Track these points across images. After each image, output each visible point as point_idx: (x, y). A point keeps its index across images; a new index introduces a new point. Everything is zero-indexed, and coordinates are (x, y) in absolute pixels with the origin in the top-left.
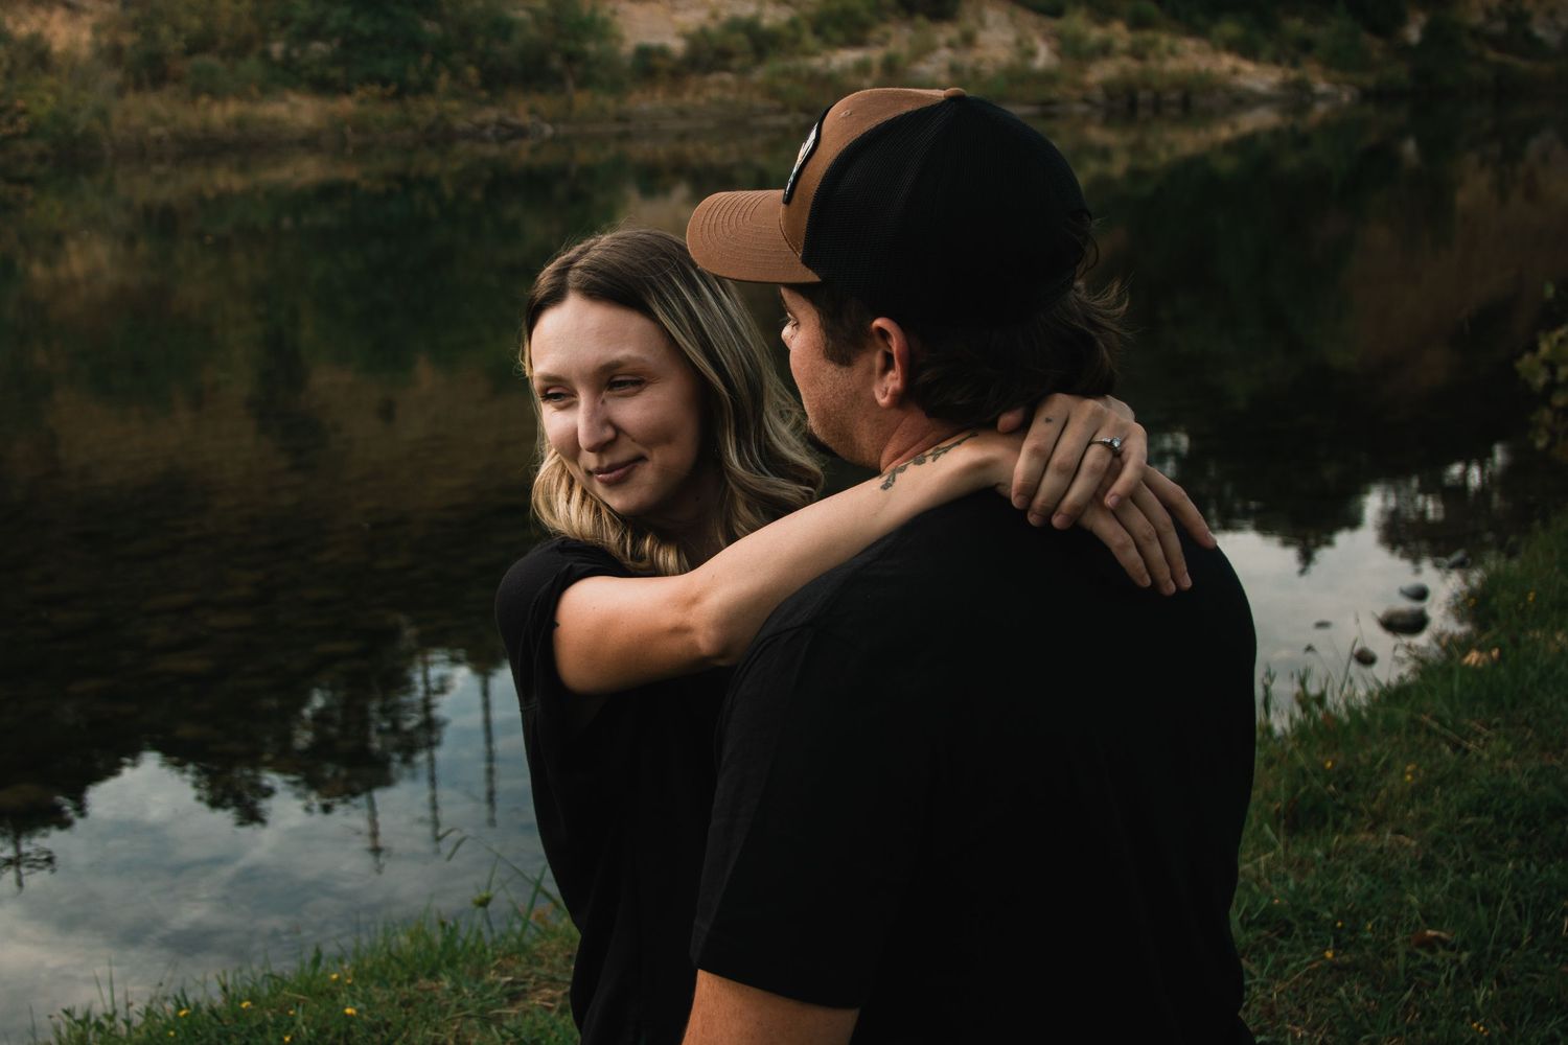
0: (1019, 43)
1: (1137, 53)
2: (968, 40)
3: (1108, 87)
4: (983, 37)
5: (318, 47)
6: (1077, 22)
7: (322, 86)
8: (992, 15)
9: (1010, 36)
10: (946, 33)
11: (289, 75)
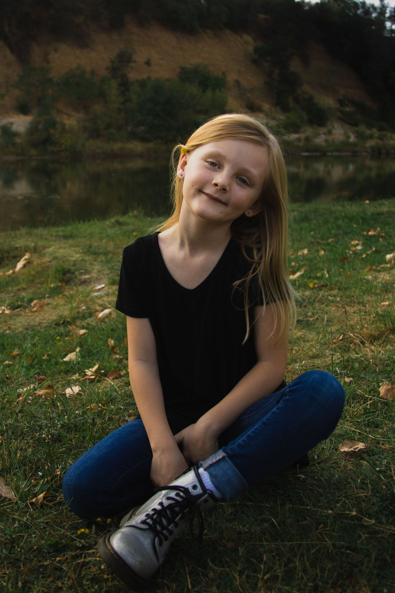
0: (345, 134)
1: (381, 138)
2: (330, 132)
3: (372, 148)
4: (334, 132)
5: (142, 128)
6: (362, 128)
7: (143, 140)
8: (336, 125)
9: (342, 132)
10: (323, 130)
11: (134, 136)
